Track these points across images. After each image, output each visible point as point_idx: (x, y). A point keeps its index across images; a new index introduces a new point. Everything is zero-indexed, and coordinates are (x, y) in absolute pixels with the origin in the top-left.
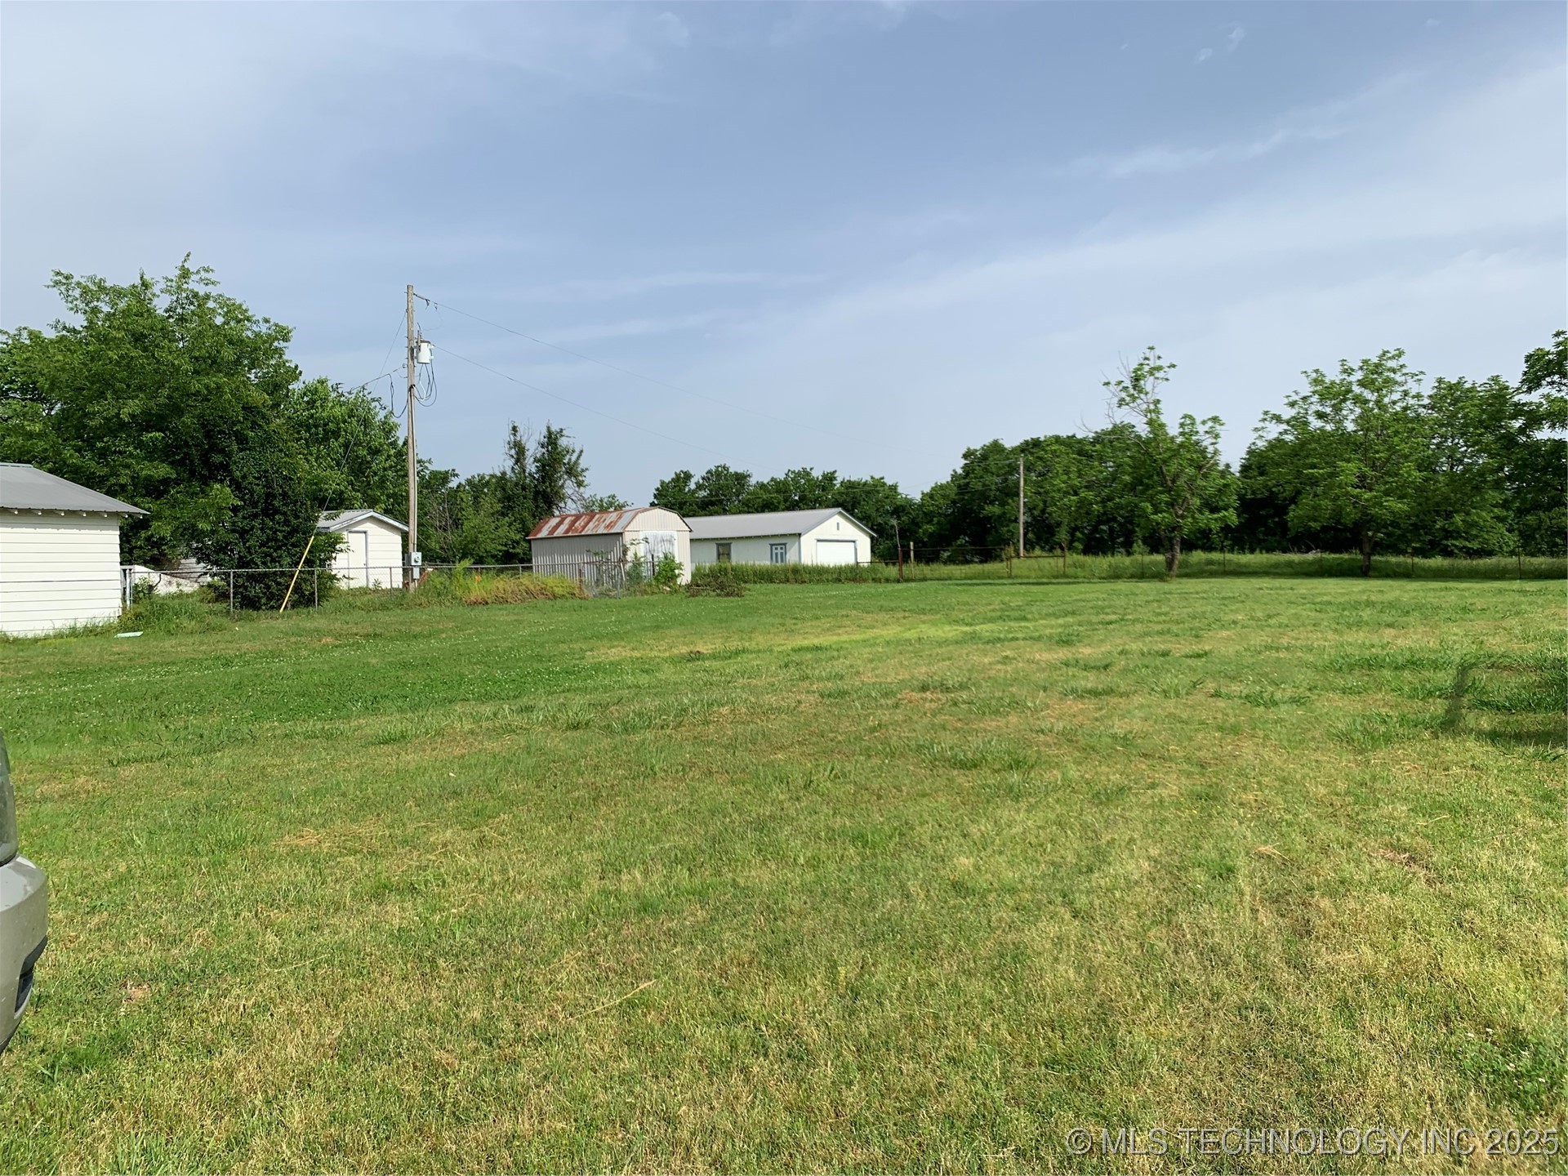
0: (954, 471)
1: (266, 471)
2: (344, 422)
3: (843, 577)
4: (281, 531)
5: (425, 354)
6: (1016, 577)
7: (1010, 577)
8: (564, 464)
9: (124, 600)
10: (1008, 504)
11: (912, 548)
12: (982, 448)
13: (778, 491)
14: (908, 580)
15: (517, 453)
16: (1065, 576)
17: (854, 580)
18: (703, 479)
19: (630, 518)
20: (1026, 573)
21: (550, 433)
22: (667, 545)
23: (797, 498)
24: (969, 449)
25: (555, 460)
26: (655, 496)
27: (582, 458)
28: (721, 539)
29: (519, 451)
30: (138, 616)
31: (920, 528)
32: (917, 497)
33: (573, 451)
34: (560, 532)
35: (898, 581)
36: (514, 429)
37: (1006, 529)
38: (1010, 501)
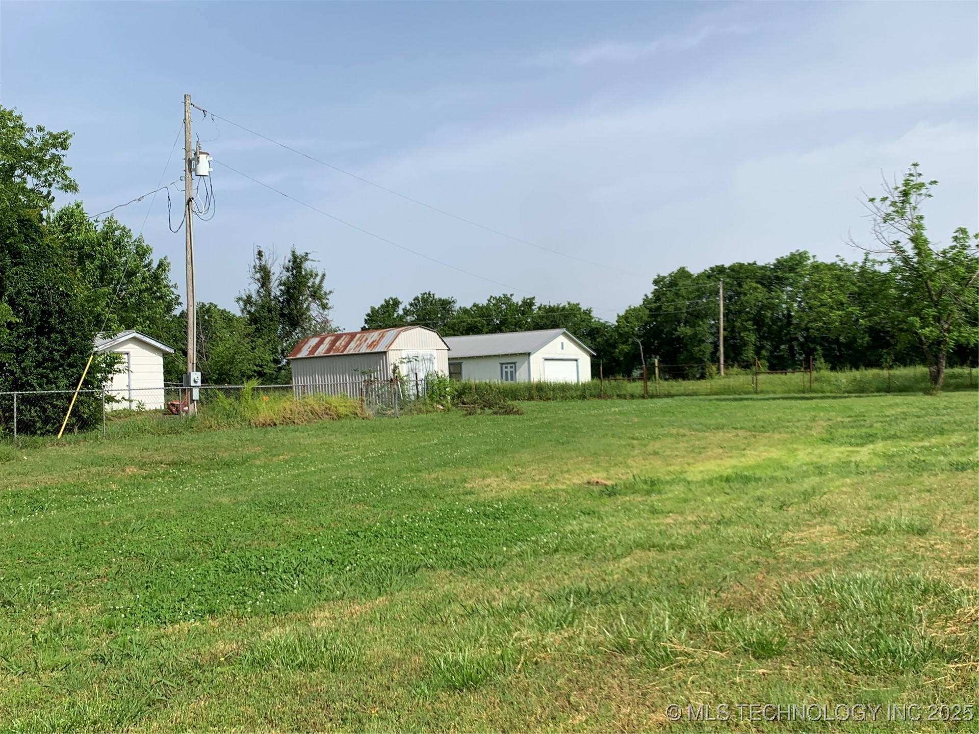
0: (646, 295)
1: (41, 287)
2: (100, 245)
3: (588, 393)
4: (58, 351)
5: (203, 167)
6: (762, 392)
7: (756, 393)
8: (309, 287)
10: (699, 326)
11: (657, 364)
12: (670, 275)
13: (482, 316)
14: (652, 397)
15: (262, 278)
16: (811, 390)
17: (599, 396)
18: (411, 305)
19: (392, 337)
20: (770, 388)
21: (295, 257)
22: (428, 364)
23: (498, 322)
24: (658, 276)
25: (300, 283)
26: (366, 322)
27: (325, 281)
28: (453, 359)
29: (265, 276)
31: (615, 347)
32: (612, 320)
33: (317, 275)
34: (321, 351)
35: (643, 397)
36: (260, 254)
37: (697, 349)
38: (701, 323)
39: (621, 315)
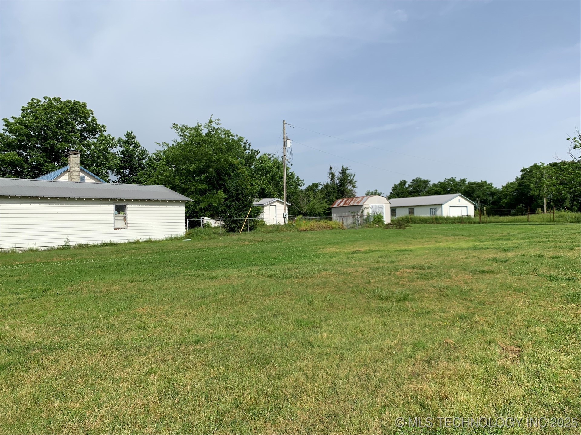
0: (517, 177)
1: (237, 186)
4: (241, 206)
5: (289, 144)
6: (532, 221)
7: (529, 221)
8: (348, 180)
9: (186, 228)
11: (485, 209)
13: (441, 187)
14: (483, 223)
15: (332, 177)
16: (554, 221)
17: (461, 222)
18: (411, 183)
19: (366, 199)
20: (536, 220)
21: (343, 168)
22: (381, 209)
23: (449, 189)
24: (524, 168)
25: (345, 178)
26: (392, 190)
27: (355, 177)
28: (410, 206)
29: (333, 175)
30: (190, 234)
31: (502, 200)
32: (500, 188)
33: (352, 175)
34: (341, 205)
36: (331, 168)
37: (540, 201)
39: (504, 186)
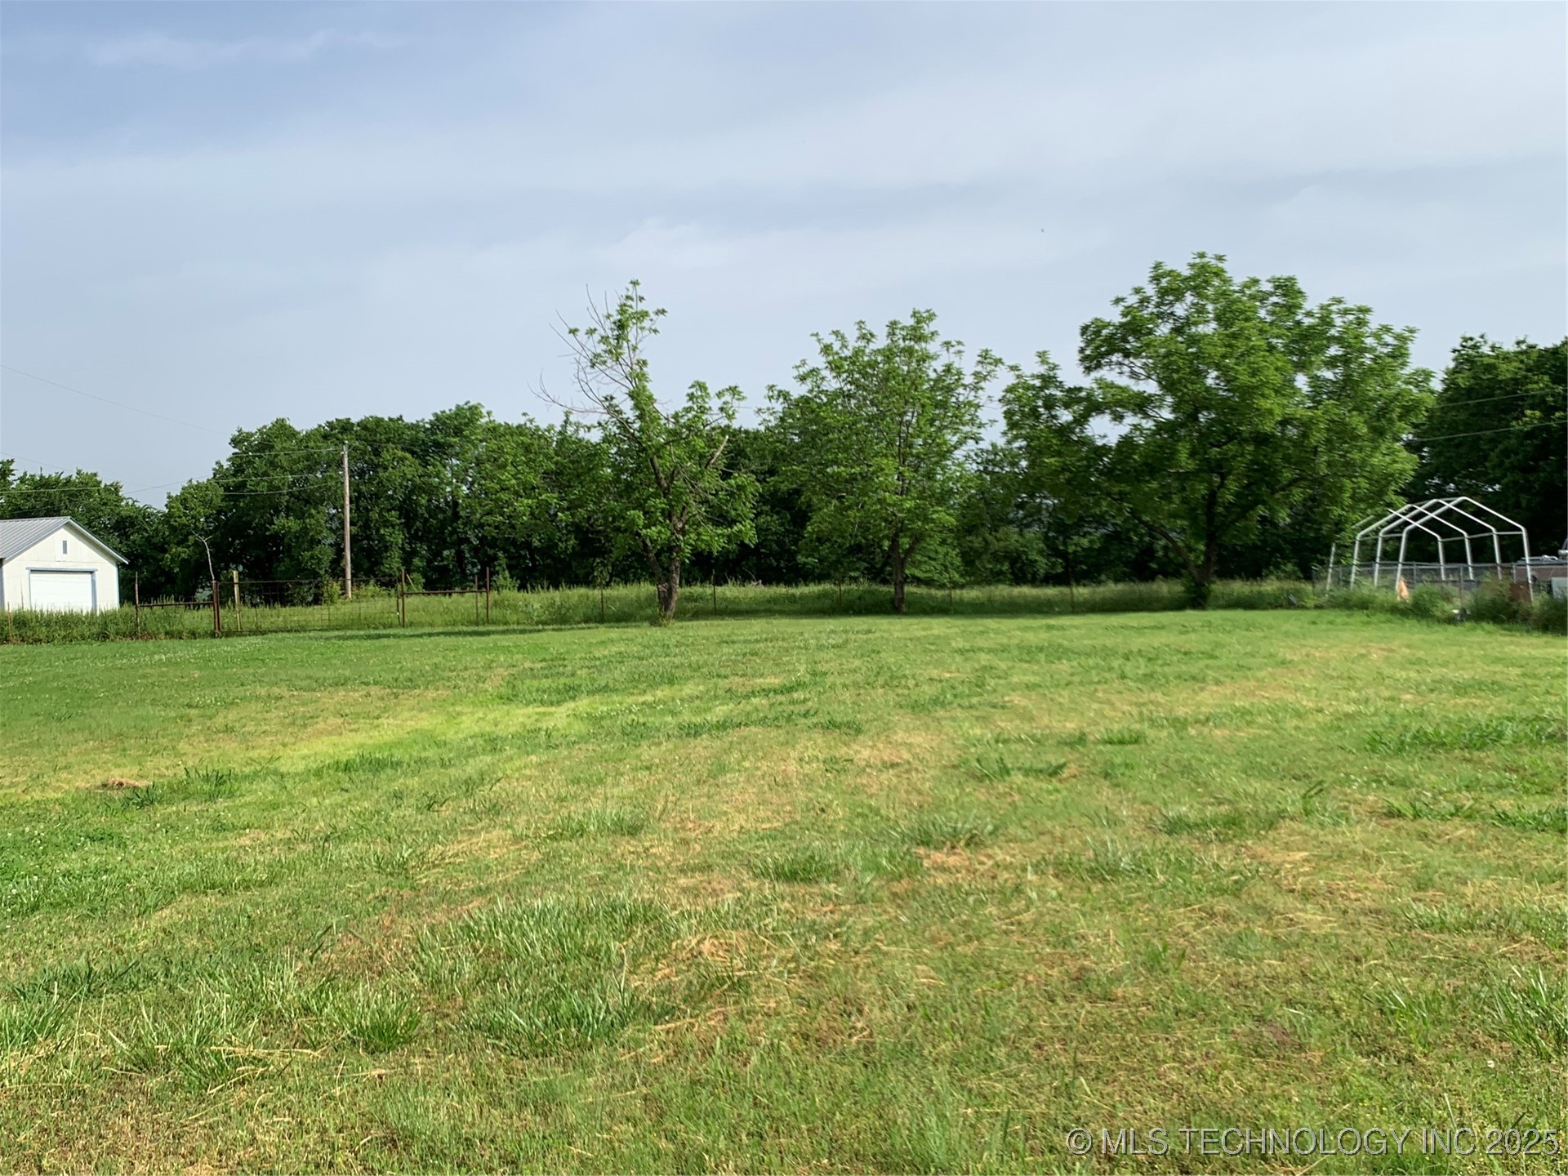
3: (111, 629)
6: (411, 624)
7: (403, 624)
10: (311, 516)
11: (236, 580)
12: (261, 431)
14: (228, 634)
16: (488, 621)
17: (133, 635)
20: (425, 618)
24: (240, 431)
31: (165, 551)
32: (159, 505)
35: (213, 635)
37: (308, 554)
38: (313, 511)
39: (173, 494)
